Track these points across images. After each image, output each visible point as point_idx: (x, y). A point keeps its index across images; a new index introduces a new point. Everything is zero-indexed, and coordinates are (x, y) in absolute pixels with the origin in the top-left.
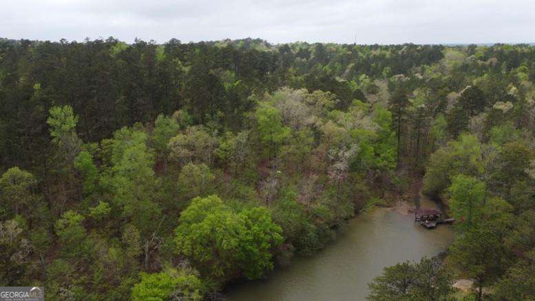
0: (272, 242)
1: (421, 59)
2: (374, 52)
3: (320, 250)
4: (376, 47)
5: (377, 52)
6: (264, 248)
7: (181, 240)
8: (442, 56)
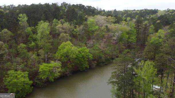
0: (88, 58)
1: (150, 13)
2: (133, 12)
3: (106, 65)
4: (135, 10)
5: (135, 12)
6: (86, 60)
7: (58, 55)
8: (157, 12)
